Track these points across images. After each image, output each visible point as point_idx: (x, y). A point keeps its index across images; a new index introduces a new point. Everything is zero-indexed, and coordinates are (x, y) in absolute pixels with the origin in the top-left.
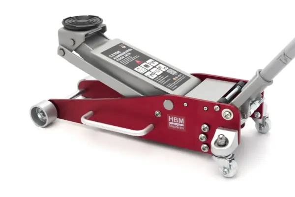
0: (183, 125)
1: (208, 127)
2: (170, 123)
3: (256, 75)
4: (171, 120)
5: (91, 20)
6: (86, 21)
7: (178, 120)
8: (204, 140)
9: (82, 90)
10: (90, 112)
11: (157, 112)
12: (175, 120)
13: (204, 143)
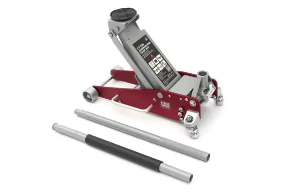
0: (169, 107)
1: (183, 109)
4: (162, 104)
7: (166, 104)
8: (181, 116)
9: (113, 75)
10: (117, 96)
11: (154, 99)
12: (164, 103)
13: (181, 117)
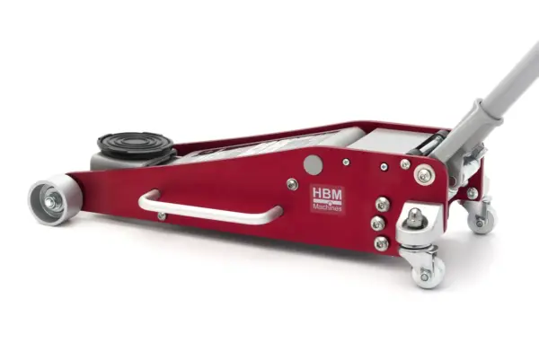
0: (339, 203)
1: (388, 203)
2: (315, 201)
3: (474, 108)
4: (317, 195)
5: (151, 142)
6: (143, 142)
7: (331, 193)
8: (380, 228)
10: (155, 192)
11: (291, 181)
12: (324, 193)
13: (381, 234)
